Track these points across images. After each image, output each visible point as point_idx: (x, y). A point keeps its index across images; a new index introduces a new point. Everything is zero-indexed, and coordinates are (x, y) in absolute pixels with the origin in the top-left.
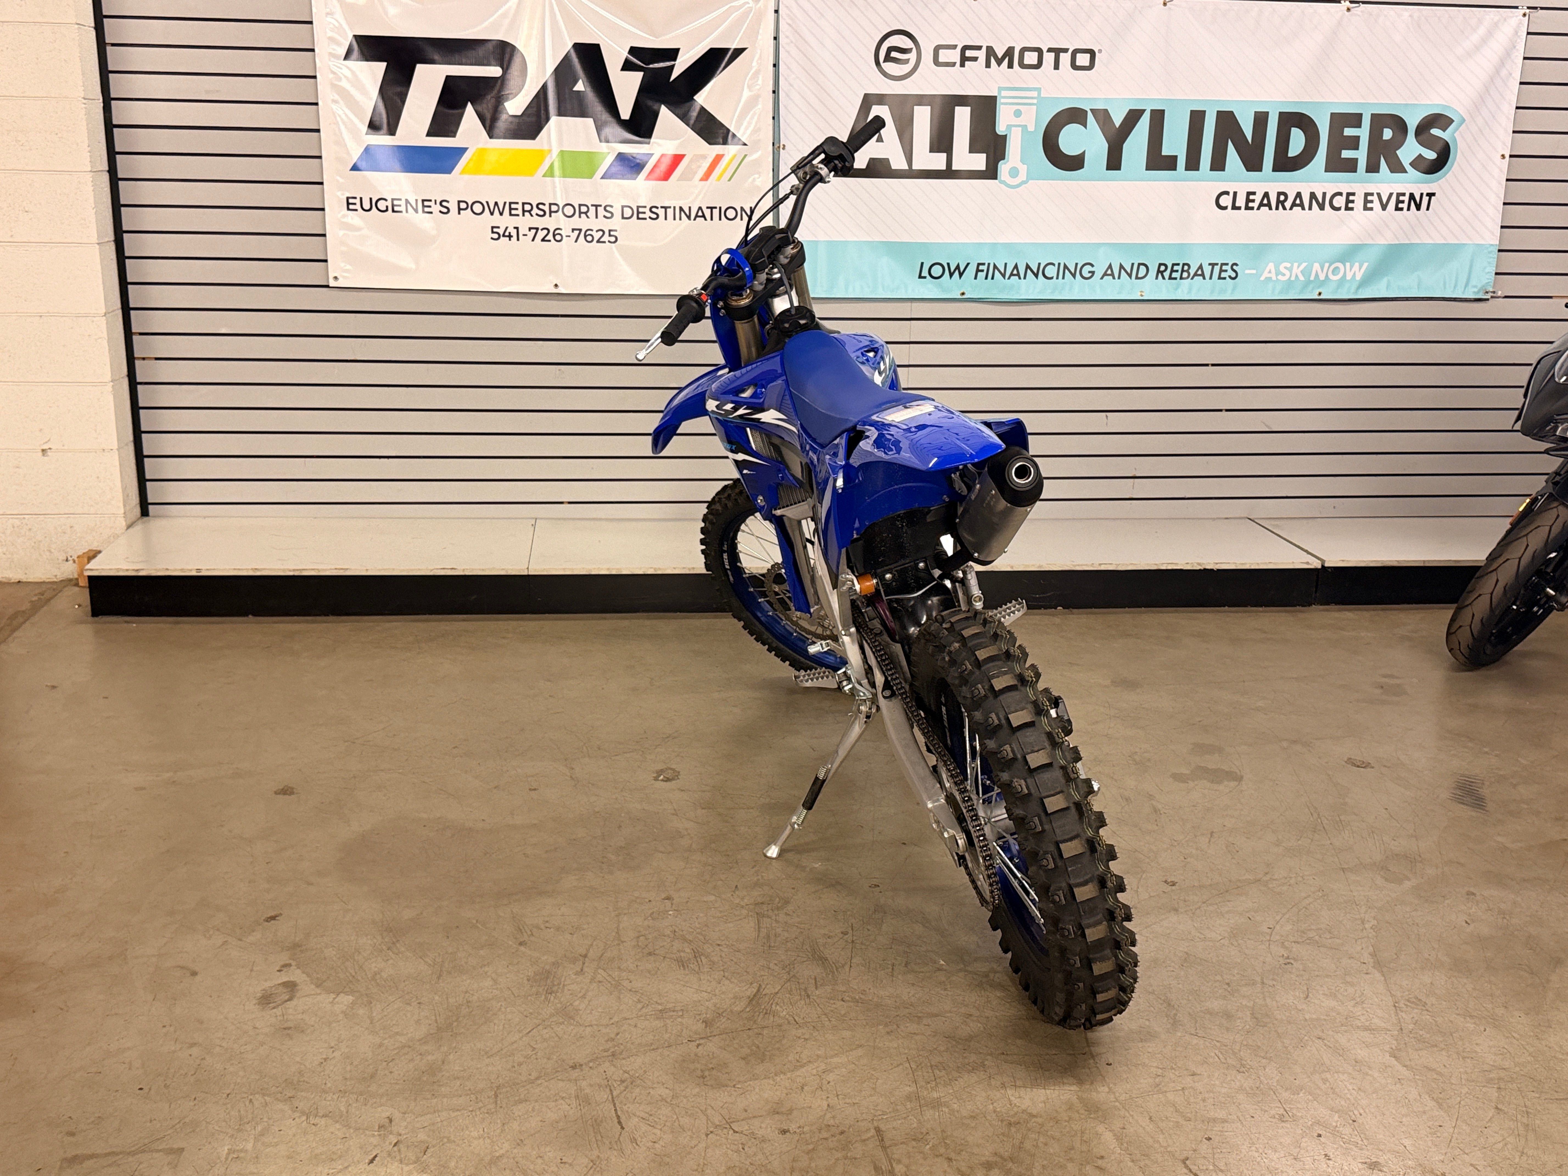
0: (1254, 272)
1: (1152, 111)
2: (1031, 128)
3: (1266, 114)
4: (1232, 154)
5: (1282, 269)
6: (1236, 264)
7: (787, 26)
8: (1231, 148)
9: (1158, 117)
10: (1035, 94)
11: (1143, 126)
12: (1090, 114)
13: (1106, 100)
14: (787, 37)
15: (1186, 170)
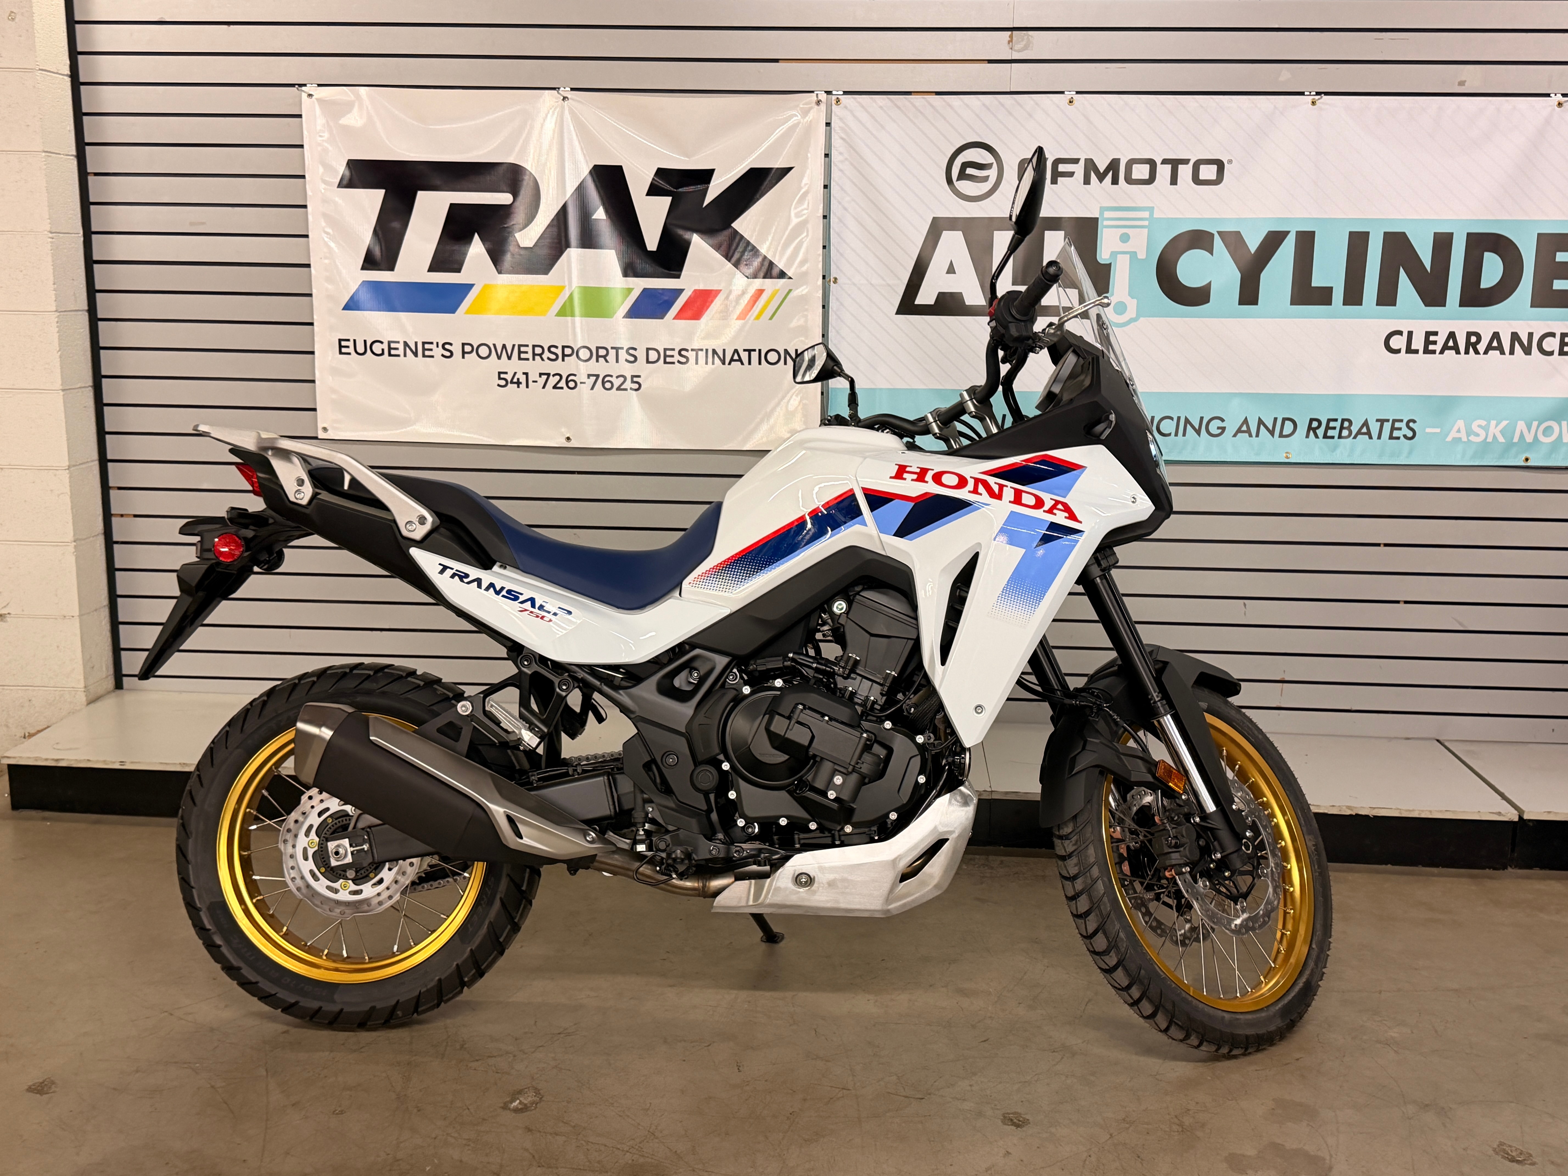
0: (1438, 430)
1: (1297, 232)
2: (1142, 255)
3: (1450, 236)
4: (1405, 286)
5: (1474, 427)
6: (1414, 421)
7: (840, 141)
8: (1403, 278)
9: (1306, 240)
10: (1146, 214)
11: (1287, 252)
12: (1217, 238)
13: (1239, 220)
14: (841, 153)
15: (1344, 304)
